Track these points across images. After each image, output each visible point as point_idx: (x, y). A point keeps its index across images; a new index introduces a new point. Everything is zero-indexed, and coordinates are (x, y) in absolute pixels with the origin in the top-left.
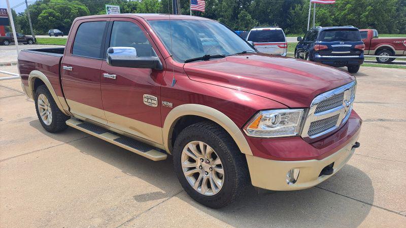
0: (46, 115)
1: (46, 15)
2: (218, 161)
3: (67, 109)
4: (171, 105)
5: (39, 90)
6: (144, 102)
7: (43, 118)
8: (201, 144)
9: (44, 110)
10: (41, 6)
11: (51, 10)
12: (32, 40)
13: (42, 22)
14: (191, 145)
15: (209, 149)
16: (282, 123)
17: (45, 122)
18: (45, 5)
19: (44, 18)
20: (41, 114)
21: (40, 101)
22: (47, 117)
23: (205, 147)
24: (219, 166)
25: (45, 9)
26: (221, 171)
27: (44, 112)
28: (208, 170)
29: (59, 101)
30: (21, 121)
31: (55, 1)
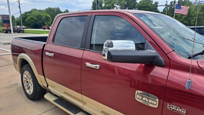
0: (28, 86)
3: (46, 85)
4: (182, 111)
5: (24, 67)
6: (136, 99)
7: (26, 88)
9: (27, 82)
10: (27, 15)
11: (32, 16)
12: (22, 31)
13: (27, 22)
18: (29, 14)
19: (29, 20)
20: (25, 85)
21: (25, 76)
22: (29, 88)
25: (29, 16)
27: (27, 84)
30: (10, 87)
31: (34, 12)
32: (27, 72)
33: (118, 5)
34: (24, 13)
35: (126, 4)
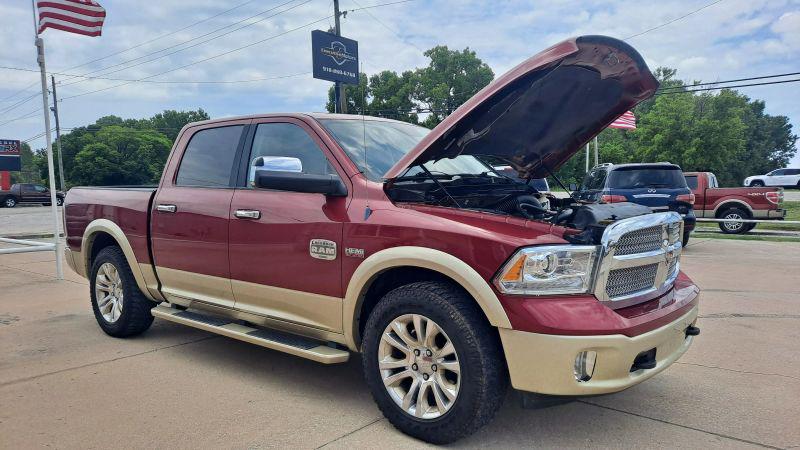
0: (109, 303)
1: (90, 153)
2: (449, 348)
3: (156, 287)
4: (360, 252)
5: (101, 256)
6: (312, 254)
7: (103, 309)
8: (417, 319)
9: (107, 294)
10: (82, 139)
11: (101, 145)
12: (62, 198)
13: (81, 165)
14: (398, 325)
15: (432, 327)
16: (560, 271)
17: (107, 318)
18: (89, 136)
19: (86, 159)
20: (100, 302)
21: (101, 278)
22: (111, 306)
23: (424, 324)
24: (450, 358)
25: (89, 142)
26: (454, 366)
27: (106, 299)
28: (429, 370)
29: (141, 271)
31: (110, 129)
32: (107, 268)
33: (422, 99)
34: (69, 133)
35: (451, 94)
